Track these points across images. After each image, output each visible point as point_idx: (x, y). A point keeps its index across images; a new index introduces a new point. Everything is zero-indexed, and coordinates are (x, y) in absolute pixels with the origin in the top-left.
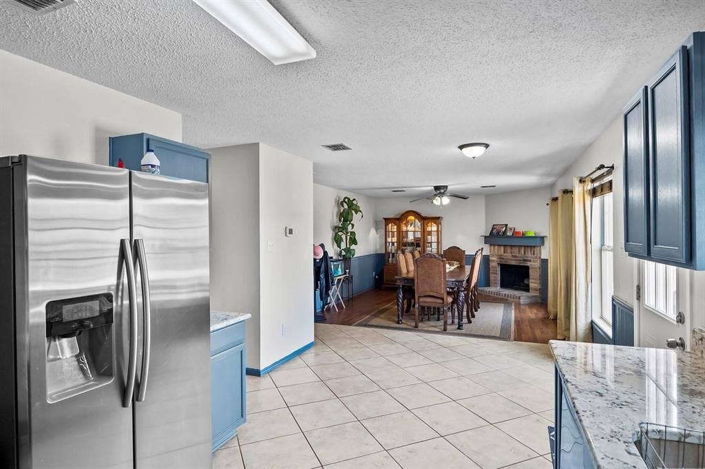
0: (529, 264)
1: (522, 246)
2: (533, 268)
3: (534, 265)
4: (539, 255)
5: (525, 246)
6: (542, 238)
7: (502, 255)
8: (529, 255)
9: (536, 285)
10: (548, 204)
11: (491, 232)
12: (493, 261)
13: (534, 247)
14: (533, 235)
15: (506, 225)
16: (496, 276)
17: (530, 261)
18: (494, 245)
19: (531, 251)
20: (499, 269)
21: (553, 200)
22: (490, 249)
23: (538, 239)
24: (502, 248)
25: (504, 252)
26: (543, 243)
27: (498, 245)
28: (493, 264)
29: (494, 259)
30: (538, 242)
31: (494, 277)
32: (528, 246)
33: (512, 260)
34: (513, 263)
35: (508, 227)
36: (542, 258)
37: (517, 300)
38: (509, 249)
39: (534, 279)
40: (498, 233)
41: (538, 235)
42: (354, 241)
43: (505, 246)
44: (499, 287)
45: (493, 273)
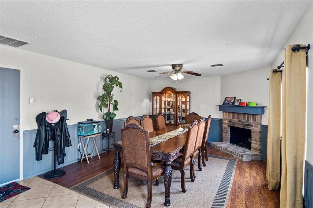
0: (251, 128)
1: (246, 114)
2: (255, 132)
3: (255, 130)
4: (259, 122)
5: (248, 114)
6: (263, 108)
7: (231, 120)
8: (252, 121)
9: (257, 146)
10: (268, 79)
11: (224, 102)
12: (225, 123)
13: (256, 115)
14: (255, 105)
15: (235, 98)
16: (227, 135)
17: (252, 126)
18: (226, 112)
19: (253, 117)
20: (229, 130)
21: (274, 72)
22: (223, 114)
23: (259, 109)
24: (231, 115)
25: (233, 118)
26: (263, 112)
27: (228, 112)
28: (225, 126)
29: (225, 122)
30: (259, 111)
31: (226, 135)
32: (251, 114)
33: (238, 124)
34: (239, 126)
35: (236, 98)
36: (263, 124)
37: (240, 158)
38: (236, 115)
39: (255, 141)
40: (229, 103)
41: (260, 106)
42: (115, 108)
43: (233, 113)
44: (229, 143)
45: (225, 132)
